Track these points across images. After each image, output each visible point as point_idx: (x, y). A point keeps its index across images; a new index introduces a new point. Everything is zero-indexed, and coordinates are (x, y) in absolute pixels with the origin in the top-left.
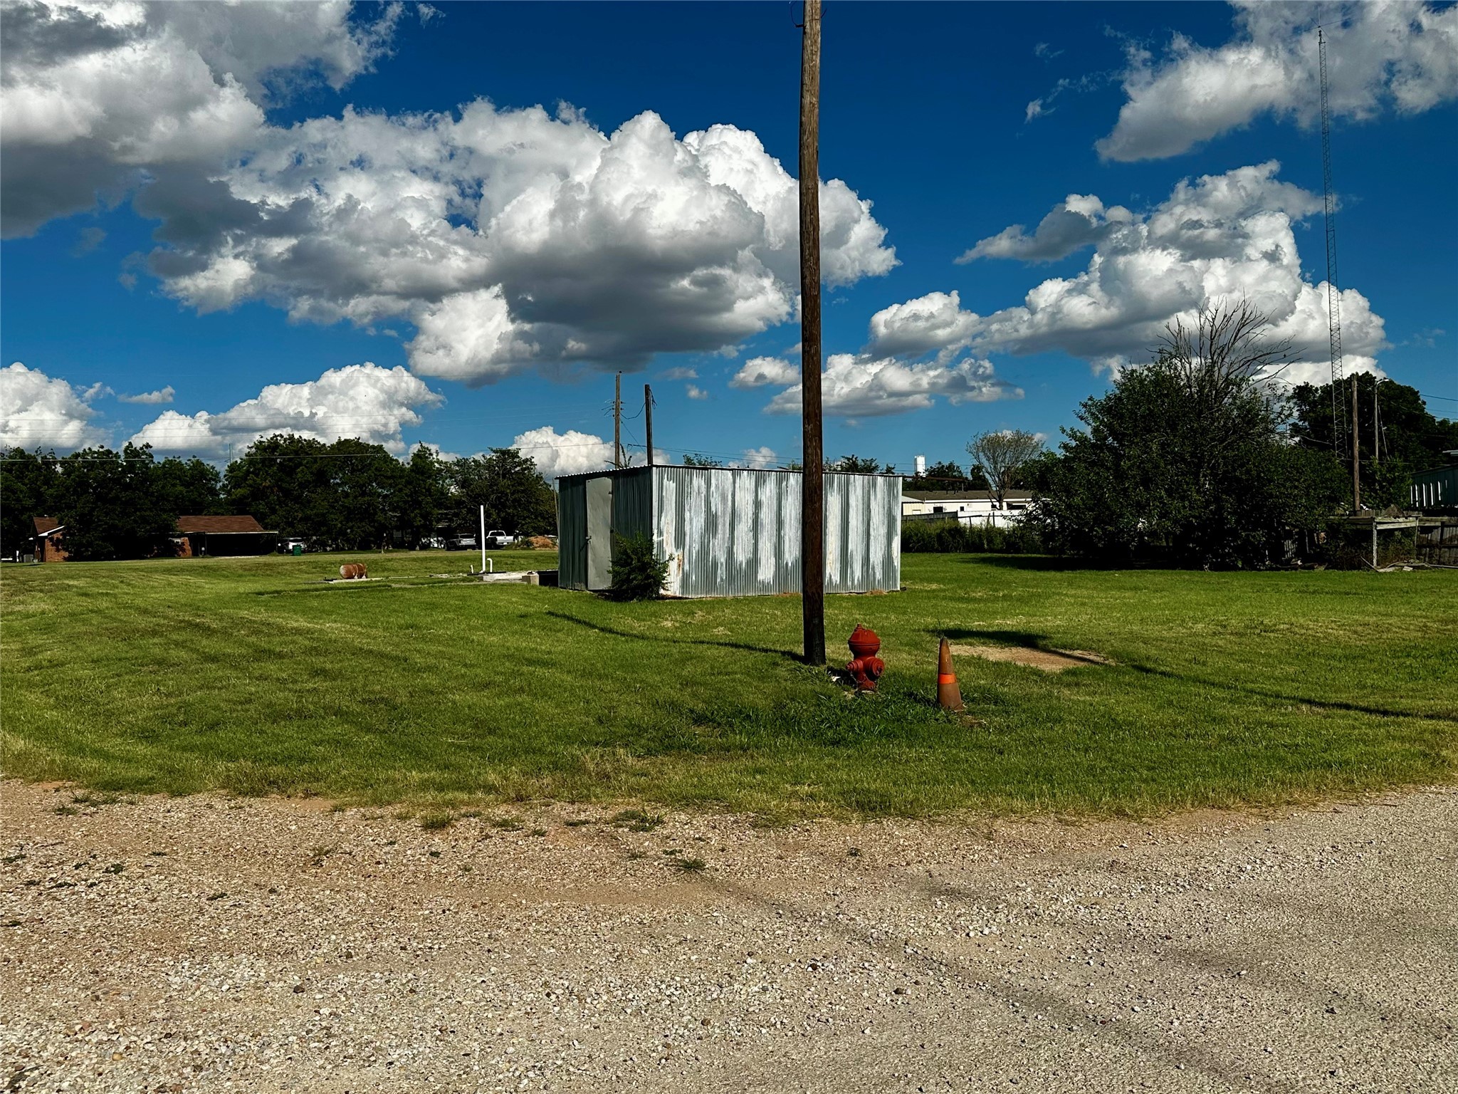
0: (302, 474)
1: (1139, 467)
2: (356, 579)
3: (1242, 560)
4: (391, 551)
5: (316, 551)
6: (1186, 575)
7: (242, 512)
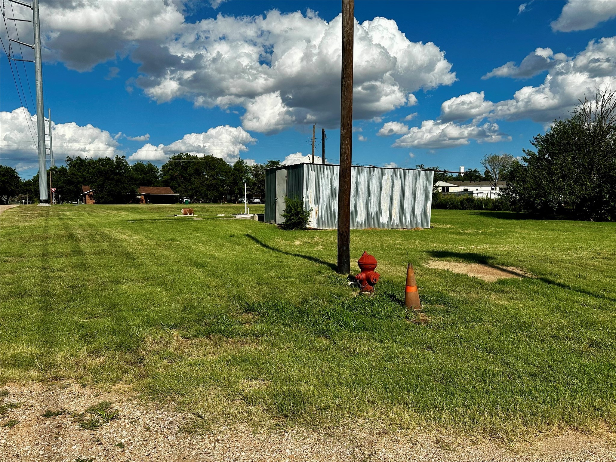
0: (190, 170)
1: (560, 169)
2: (188, 215)
3: (610, 216)
4: (226, 204)
5: (196, 203)
6: (581, 223)
7: (167, 185)
